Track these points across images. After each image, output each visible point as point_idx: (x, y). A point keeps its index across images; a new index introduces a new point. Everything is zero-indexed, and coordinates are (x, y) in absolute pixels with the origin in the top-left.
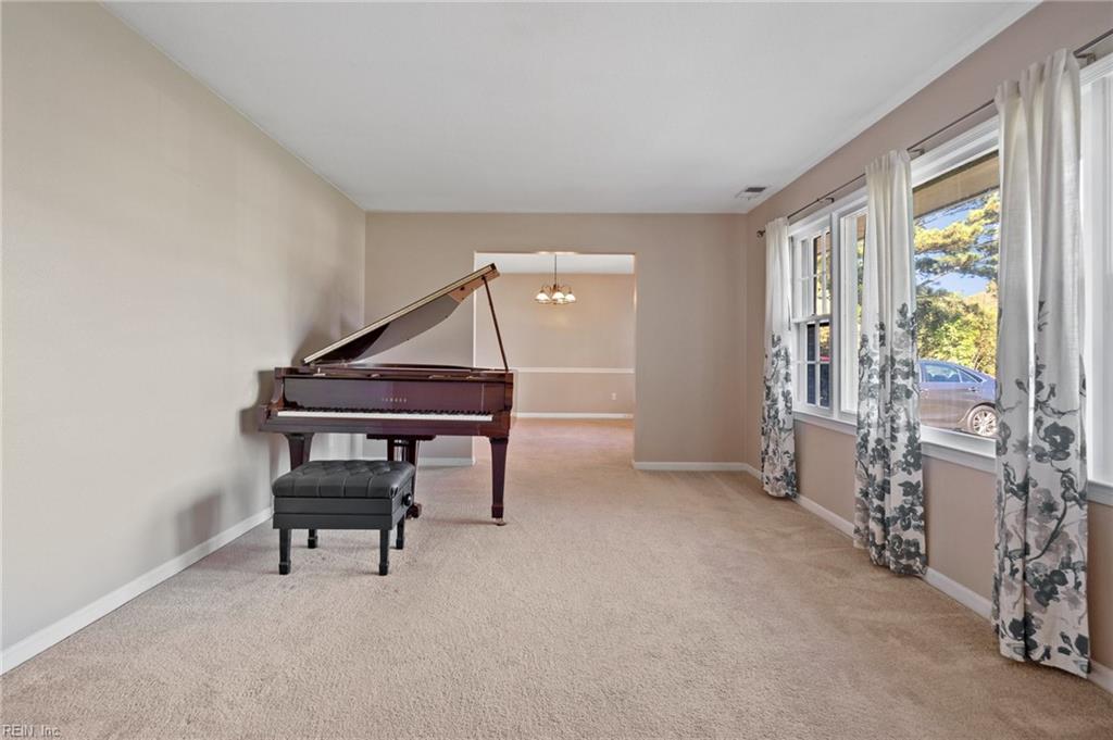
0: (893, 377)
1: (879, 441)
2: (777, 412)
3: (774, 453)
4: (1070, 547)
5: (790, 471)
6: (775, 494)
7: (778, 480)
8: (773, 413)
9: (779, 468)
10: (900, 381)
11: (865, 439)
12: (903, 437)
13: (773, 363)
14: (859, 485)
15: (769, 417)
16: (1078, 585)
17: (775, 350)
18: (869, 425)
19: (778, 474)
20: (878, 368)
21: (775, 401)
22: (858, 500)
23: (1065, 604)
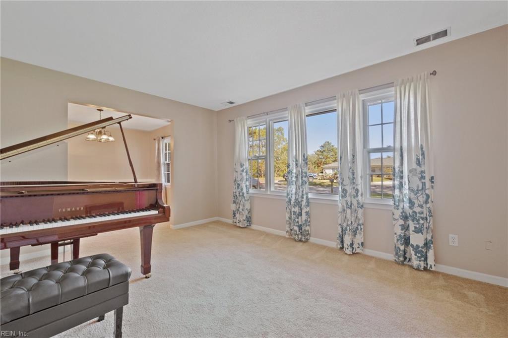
0: (302, 178)
1: (296, 199)
2: (243, 194)
3: (243, 210)
4: (359, 220)
5: (248, 216)
6: (243, 226)
7: (244, 220)
8: (241, 194)
9: (245, 216)
10: (304, 179)
11: (290, 200)
12: (305, 197)
13: (241, 174)
14: (288, 216)
15: (240, 196)
16: (361, 229)
17: (242, 169)
18: (292, 194)
19: (244, 218)
20: (295, 175)
21: (242, 189)
22: (287, 221)
23: (358, 235)
